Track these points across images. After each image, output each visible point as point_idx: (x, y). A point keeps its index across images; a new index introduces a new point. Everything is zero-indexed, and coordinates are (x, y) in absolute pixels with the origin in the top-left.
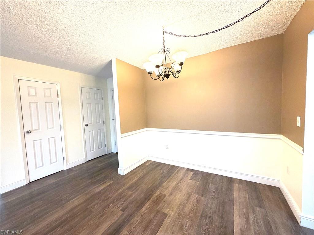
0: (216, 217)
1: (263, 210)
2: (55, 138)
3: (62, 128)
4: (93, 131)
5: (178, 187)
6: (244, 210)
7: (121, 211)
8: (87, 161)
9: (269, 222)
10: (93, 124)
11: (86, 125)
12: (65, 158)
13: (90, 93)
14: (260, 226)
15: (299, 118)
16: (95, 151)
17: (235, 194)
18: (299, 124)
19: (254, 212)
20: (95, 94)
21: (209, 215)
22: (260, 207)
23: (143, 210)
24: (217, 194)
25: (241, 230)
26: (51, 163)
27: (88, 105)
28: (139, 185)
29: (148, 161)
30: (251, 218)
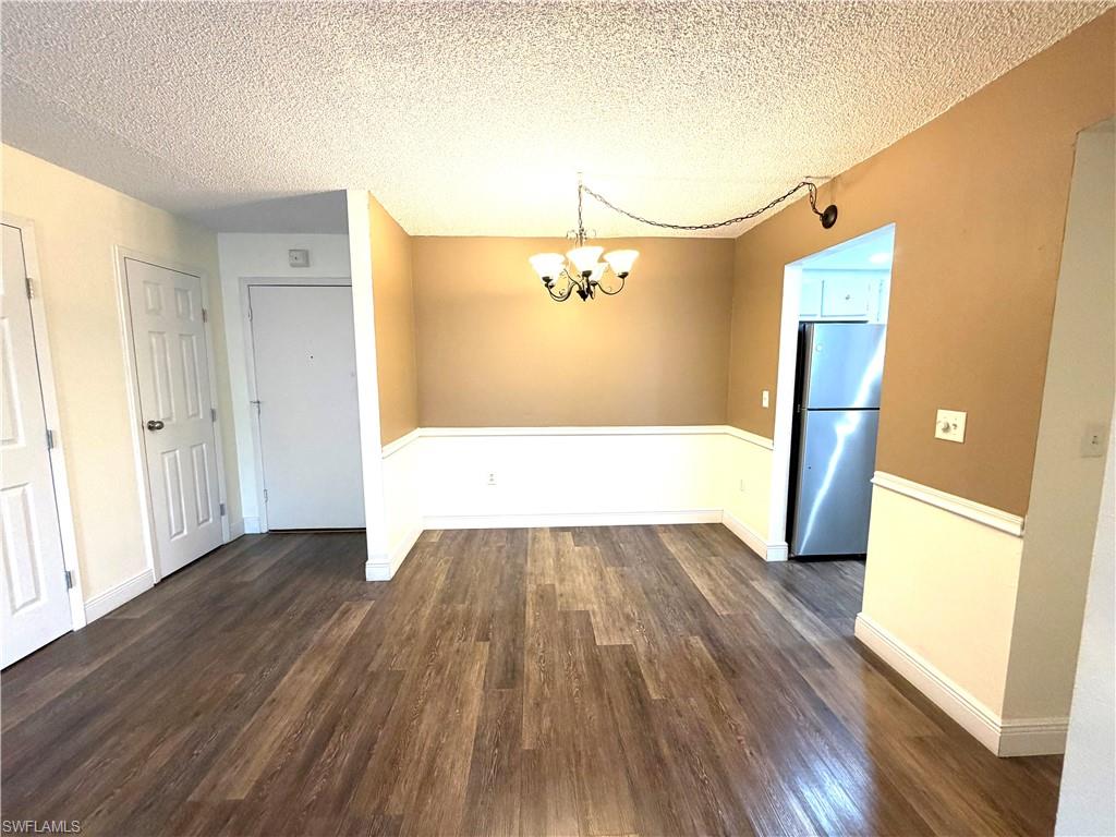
0: (667, 588)
1: (719, 558)
2: (26, 487)
3: (58, 439)
4: (177, 452)
5: (564, 564)
6: (698, 566)
7: (482, 643)
8: (163, 580)
9: (734, 569)
10: (174, 419)
11: (150, 428)
12: (76, 578)
13: (158, 284)
14: (728, 578)
15: (766, 394)
16: (185, 532)
17: (672, 549)
18: (766, 404)
19: (710, 563)
20: (176, 295)
21: (656, 588)
22: (715, 555)
23: (532, 623)
24: (643, 556)
25: (711, 590)
26: (15, 611)
27: (154, 340)
28: (468, 585)
29: (426, 533)
30: (713, 572)
